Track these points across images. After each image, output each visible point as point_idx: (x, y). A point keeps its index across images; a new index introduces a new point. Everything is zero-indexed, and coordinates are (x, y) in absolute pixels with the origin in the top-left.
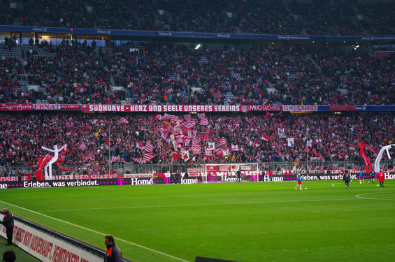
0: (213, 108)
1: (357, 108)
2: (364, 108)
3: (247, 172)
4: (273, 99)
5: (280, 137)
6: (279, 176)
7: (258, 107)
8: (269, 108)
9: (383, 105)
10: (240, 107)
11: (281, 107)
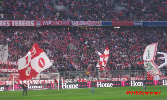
0: (11, 23)
1: (134, 24)
2: (141, 24)
3: (46, 81)
4: (63, 15)
5: (71, 49)
6: (75, 84)
7: (50, 22)
8: (60, 23)
9: (156, 21)
10: (35, 23)
11: (70, 23)
